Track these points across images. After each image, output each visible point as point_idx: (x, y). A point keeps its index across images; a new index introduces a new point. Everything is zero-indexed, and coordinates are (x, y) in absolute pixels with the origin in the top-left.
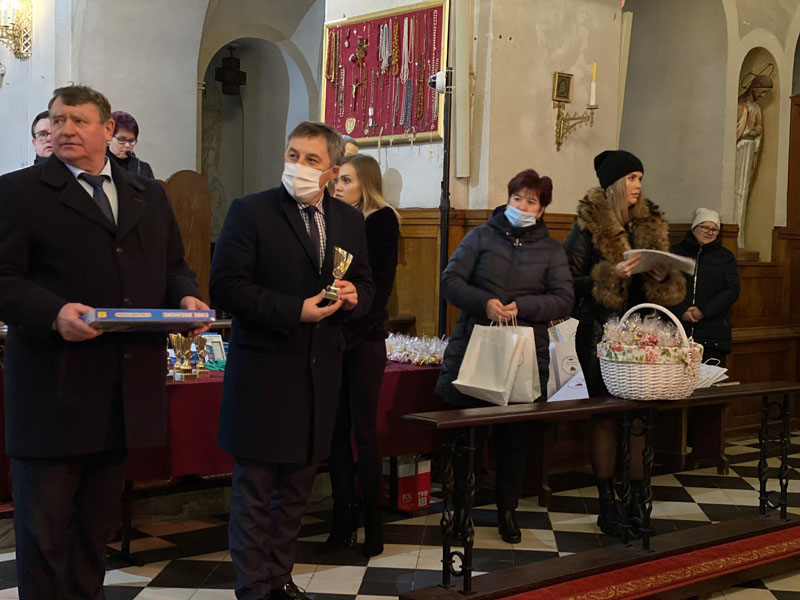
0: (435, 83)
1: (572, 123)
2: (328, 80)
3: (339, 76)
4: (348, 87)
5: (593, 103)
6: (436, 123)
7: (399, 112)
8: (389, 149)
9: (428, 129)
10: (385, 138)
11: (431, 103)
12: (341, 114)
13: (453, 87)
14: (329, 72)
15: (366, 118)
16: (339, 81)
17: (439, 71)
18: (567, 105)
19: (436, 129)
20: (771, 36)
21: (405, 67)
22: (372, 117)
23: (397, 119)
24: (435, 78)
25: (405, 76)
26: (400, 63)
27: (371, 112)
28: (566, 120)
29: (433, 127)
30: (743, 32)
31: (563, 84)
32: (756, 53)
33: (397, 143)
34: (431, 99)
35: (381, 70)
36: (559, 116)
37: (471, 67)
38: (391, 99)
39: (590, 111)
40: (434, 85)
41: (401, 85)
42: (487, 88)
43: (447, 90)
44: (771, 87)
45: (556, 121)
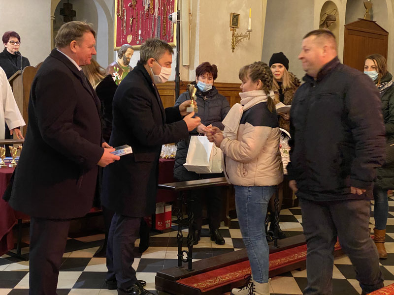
0: (172, 18)
1: (239, 38)
2: (118, 16)
3: (123, 14)
4: (128, 20)
5: (249, 29)
6: (173, 38)
7: (154, 33)
9: (169, 41)
11: (170, 28)
12: (125, 33)
13: (181, 20)
14: (118, 12)
15: (138, 35)
16: (123, 16)
17: (174, 12)
18: (237, 29)
19: (172, 41)
21: (156, 10)
22: (140, 35)
23: (153, 36)
24: (172, 16)
25: (156, 15)
26: (154, 7)
27: (140, 32)
28: (236, 37)
31: (235, 19)
32: (328, 4)
34: (170, 26)
35: (144, 11)
36: (233, 35)
37: (189, 10)
38: (150, 26)
39: (248, 32)
40: (171, 19)
41: (155, 19)
42: (198, 21)
43: (178, 22)
44: (335, 20)
45: (232, 37)
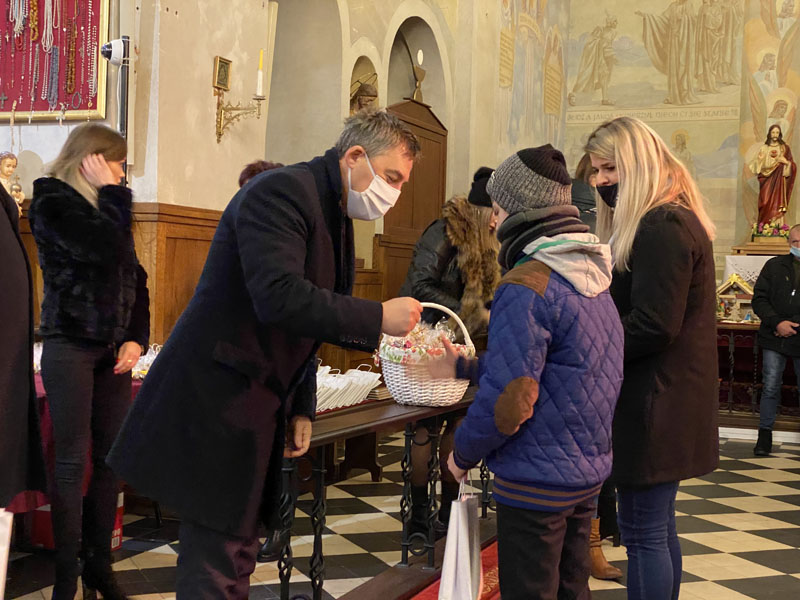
0: (111, 52)
1: (235, 113)
5: (260, 93)
6: (94, 100)
7: (40, 84)
8: (23, 127)
9: (84, 107)
10: (20, 115)
11: (87, 77)
18: (227, 93)
19: (94, 107)
20: (373, 47)
21: (48, 31)
23: (38, 93)
24: (110, 46)
25: (48, 43)
26: (40, 26)
28: (227, 110)
29: (90, 104)
30: (353, 39)
31: (223, 70)
32: (362, 61)
33: (37, 121)
34: (86, 71)
35: (11, 33)
36: (219, 105)
38: (27, 68)
39: (257, 102)
41: (42, 53)
42: (155, 67)
43: (124, 61)
44: (376, 96)
45: (216, 110)
